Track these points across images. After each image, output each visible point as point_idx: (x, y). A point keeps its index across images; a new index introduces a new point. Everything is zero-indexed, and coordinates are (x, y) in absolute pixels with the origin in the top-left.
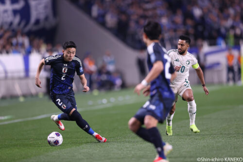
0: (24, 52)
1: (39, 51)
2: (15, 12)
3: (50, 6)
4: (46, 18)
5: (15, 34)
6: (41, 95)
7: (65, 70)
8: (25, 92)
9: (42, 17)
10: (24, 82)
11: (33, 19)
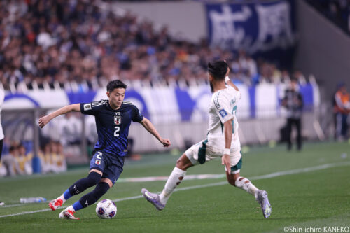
0: (248, 82)
1: (270, 81)
2: (237, 25)
3: (287, 17)
4: (282, 34)
5: (236, 55)
6: (272, 144)
7: (118, 120)
8: (250, 139)
9: (275, 32)
10: (249, 124)
11: (262, 35)
